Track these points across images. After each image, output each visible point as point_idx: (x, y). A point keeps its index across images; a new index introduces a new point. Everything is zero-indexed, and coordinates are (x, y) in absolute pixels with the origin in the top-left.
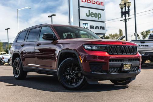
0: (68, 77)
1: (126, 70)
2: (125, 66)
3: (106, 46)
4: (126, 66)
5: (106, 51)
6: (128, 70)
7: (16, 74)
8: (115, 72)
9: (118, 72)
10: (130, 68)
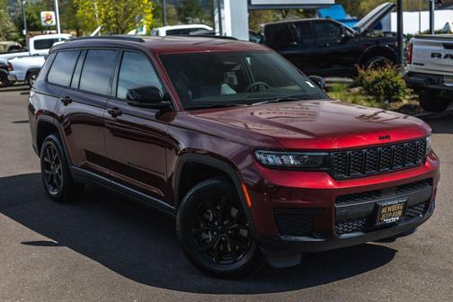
0: (210, 236)
1: (388, 221)
2: (384, 211)
3: (327, 154)
4: (390, 209)
5: (325, 171)
6: (394, 219)
7: (51, 182)
8: (353, 231)
9: (362, 230)
10: (400, 213)
